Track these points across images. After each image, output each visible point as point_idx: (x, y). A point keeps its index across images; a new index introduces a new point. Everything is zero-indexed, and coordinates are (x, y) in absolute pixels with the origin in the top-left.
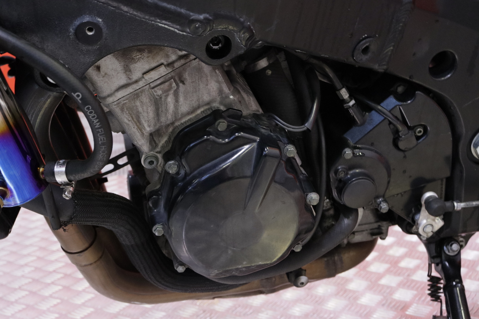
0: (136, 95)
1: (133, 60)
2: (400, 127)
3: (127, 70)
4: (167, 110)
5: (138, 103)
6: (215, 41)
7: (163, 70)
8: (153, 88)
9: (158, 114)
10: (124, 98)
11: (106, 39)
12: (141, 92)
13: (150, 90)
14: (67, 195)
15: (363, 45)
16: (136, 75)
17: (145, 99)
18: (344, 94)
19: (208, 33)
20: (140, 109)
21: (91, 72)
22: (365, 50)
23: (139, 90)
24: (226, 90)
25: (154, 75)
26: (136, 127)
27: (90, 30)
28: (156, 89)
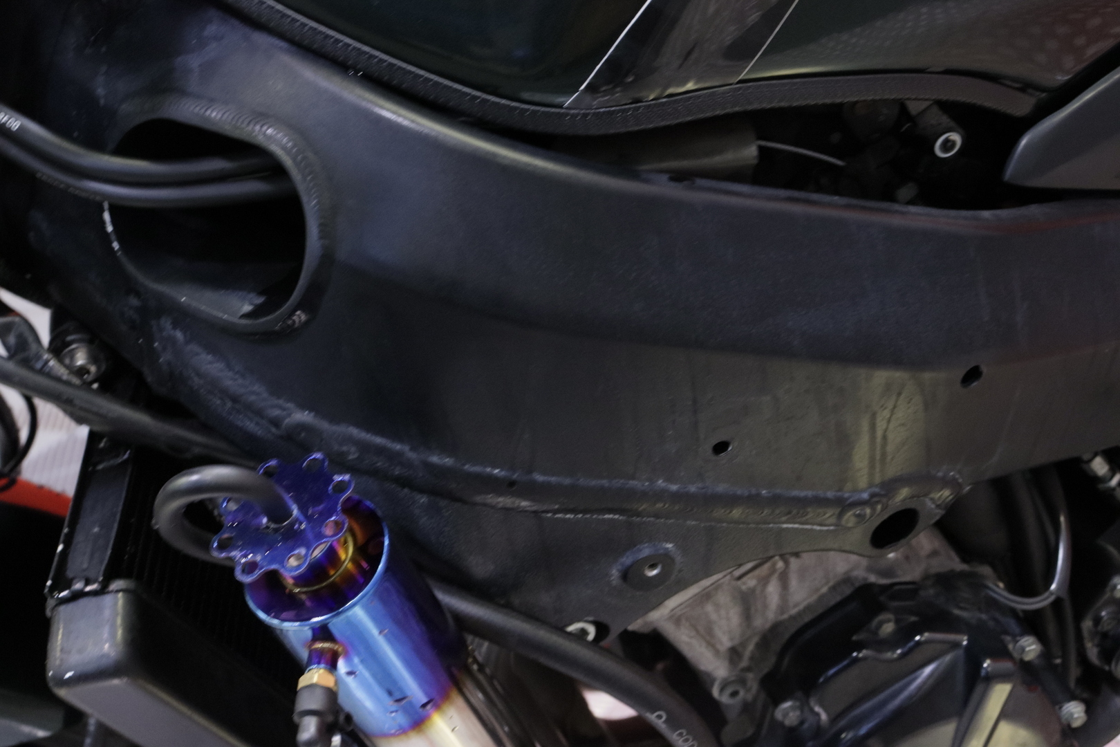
0: (706, 595)
4: (765, 606)
5: (709, 608)
8: (740, 578)
9: (747, 616)
10: (682, 606)
11: (680, 571)
12: (716, 589)
13: (734, 583)
17: (723, 598)
20: (714, 616)
23: (711, 588)
26: (704, 644)
27: (653, 566)
28: (744, 579)
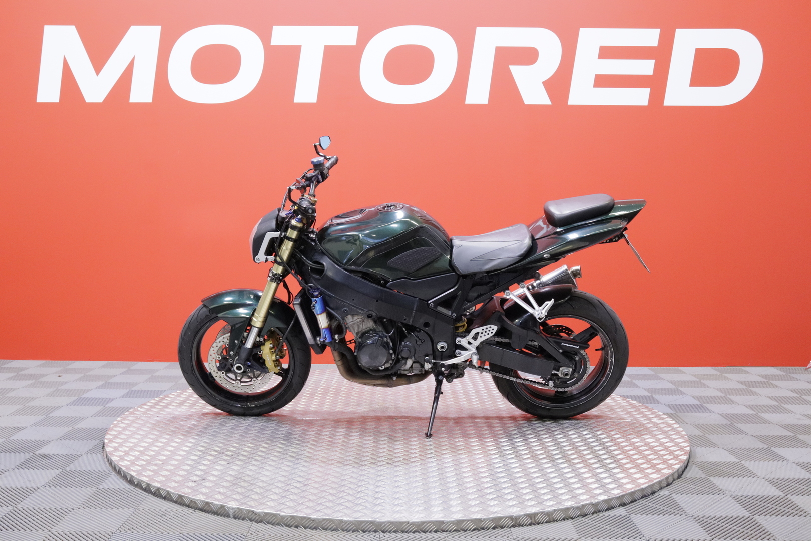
0: (354, 324)
1: (354, 316)
2: (417, 339)
3: (353, 318)
6: (370, 315)
7: (360, 319)
14: (337, 341)
15: (404, 318)
16: (355, 319)
17: (356, 325)
18: (404, 329)
19: (368, 313)
21: (346, 318)
22: (405, 319)
24: (374, 325)
25: (358, 320)
27: (346, 310)
